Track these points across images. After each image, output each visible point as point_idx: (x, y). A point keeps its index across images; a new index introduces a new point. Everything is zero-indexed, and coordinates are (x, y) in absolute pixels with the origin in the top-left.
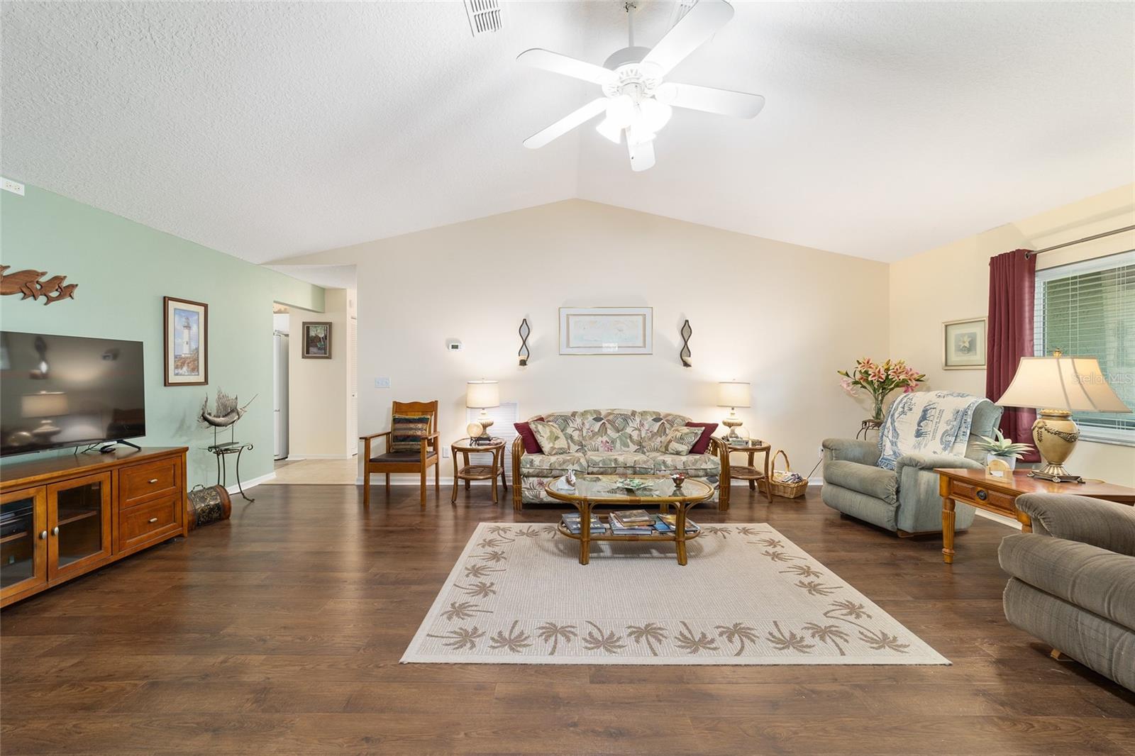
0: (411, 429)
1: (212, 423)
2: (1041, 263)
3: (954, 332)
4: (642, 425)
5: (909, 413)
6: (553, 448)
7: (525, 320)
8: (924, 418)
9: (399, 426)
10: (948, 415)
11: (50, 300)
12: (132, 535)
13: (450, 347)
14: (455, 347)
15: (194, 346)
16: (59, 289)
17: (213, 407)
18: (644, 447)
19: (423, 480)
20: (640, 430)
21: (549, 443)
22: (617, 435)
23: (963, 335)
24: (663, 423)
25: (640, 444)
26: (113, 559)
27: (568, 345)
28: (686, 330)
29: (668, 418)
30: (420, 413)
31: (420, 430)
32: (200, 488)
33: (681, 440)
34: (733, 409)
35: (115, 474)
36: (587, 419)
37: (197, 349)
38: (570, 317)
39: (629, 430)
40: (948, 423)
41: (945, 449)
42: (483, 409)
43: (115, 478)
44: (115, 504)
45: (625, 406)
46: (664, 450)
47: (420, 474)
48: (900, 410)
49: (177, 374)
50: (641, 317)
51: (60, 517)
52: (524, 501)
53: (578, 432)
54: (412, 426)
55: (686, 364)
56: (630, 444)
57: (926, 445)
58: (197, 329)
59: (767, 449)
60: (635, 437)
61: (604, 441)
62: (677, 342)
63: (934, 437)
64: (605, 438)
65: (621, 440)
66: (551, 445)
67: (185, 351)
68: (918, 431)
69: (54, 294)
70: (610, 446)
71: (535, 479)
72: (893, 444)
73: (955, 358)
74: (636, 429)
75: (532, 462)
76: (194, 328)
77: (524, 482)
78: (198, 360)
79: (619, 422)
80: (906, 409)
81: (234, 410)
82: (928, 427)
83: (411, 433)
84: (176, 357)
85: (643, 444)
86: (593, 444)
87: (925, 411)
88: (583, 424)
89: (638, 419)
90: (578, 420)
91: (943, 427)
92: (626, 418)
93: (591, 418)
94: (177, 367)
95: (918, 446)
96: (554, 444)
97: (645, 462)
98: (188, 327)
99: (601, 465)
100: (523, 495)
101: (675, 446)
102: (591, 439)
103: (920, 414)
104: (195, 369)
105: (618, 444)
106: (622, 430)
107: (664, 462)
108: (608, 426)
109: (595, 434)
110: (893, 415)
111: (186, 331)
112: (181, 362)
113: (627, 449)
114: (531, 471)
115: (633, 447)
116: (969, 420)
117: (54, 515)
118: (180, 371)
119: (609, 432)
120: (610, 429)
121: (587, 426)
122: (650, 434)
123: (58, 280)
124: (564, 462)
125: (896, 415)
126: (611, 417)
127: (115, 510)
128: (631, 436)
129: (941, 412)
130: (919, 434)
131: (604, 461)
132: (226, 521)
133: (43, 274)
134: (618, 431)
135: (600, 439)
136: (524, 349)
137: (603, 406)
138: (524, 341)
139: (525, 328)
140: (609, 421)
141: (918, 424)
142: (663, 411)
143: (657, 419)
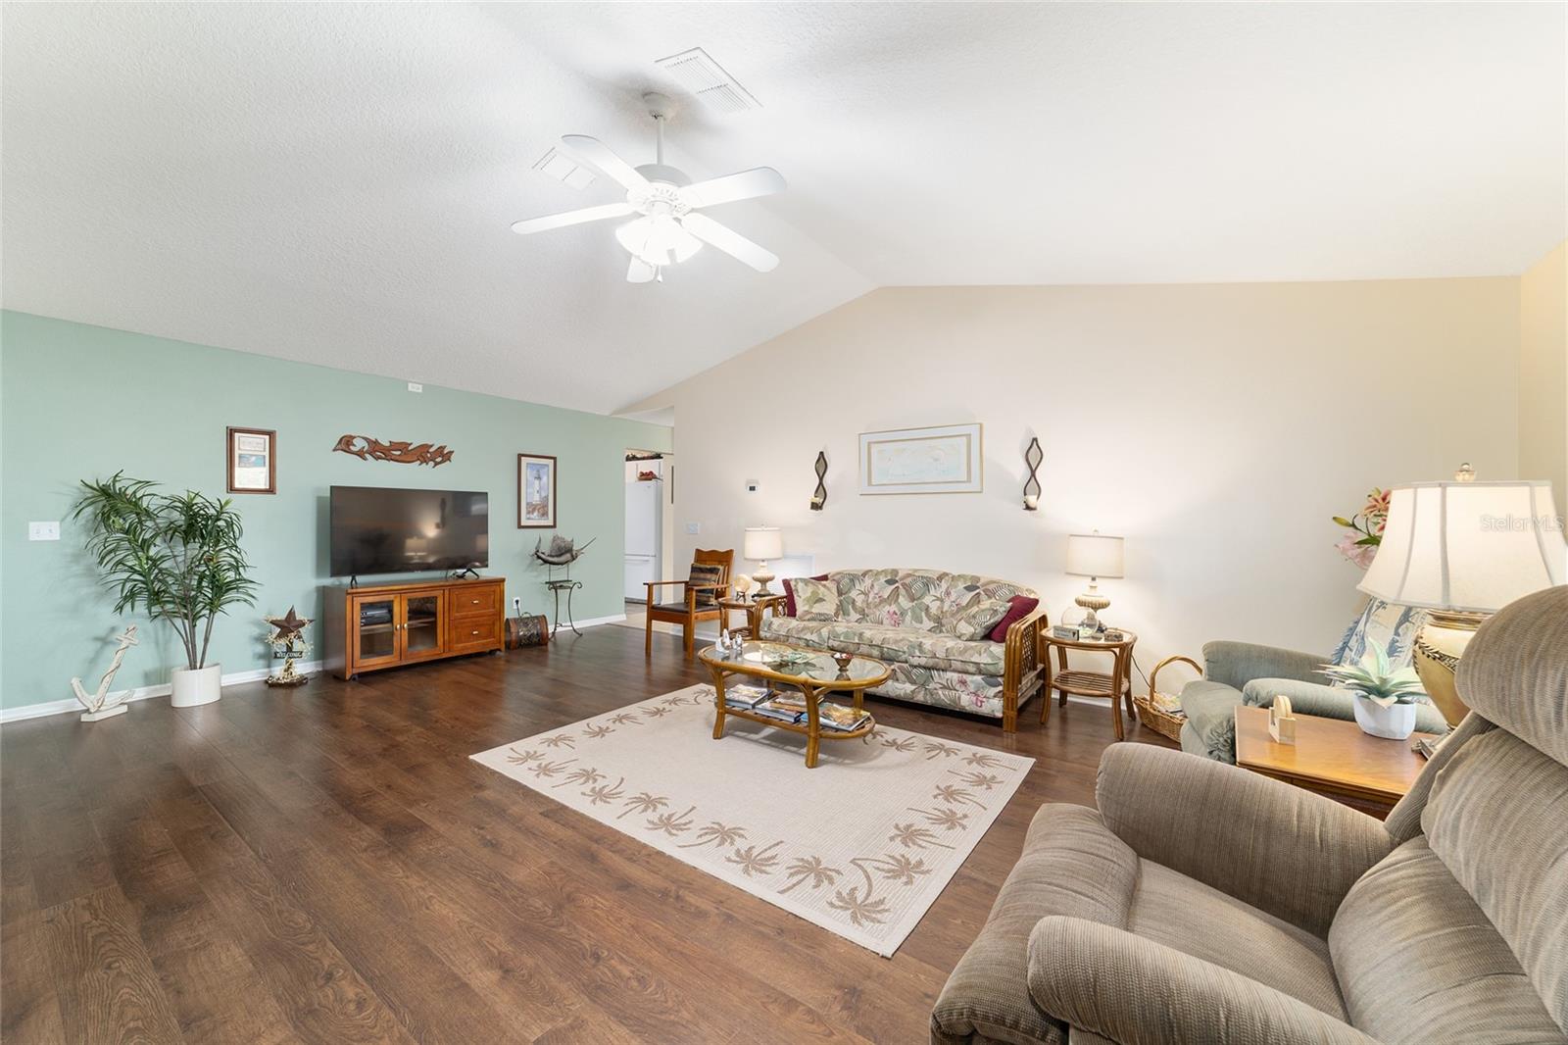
0: (702, 579)
1: (546, 562)
4: (948, 594)
6: (807, 612)
7: (822, 453)
9: (696, 575)
11: (436, 464)
12: (459, 641)
13: (749, 488)
14: (752, 489)
15: (544, 495)
16: (442, 455)
17: (546, 548)
18: (942, 625)
20: (942, 601)
21: (804, 606)
22: (911, 604)
24: (978, 593)
25: (938, 620)
26: (444, 656)
27: (868, 483)
28: (1033, 453)
29: (987, 587)
30: (717, 563)
31: (708, 580)
32: (528, 615)
33: (972, 618)
34: (1094, 579)
35: (447, 592)
36: (879, 580)
37: (547, 497)
38: (871, 444)
39: (927, 600)
42: (763, 561)
43: (447, 596)
44: (446, 615)
45: (933, 565)
46: (954, 632)
49: (529, 519)
50: (965, 438)
51: (410, 619)
53: (863, 596)
54: (703, 575)
55: (1030, 506)
56: (925, 618)
58: (547, 479)
60: (934, 610)
61: (892, 612)
62: (1021, 472)
64: (894, 608)
65: (913, 612)
66: (806, 608)
67: (536, 499)
69: (439, 459)
70: (898, 619)
74: (938, 599)
76: (545, 479)
78: (547, 506)
79: (918, 587)
81: (570, 550)
84: (527, 504)
85: (944, 621)
86: (878, 613)
88: (872, 586)
89: (944, 585)
90: (868, 581)
92: (927, 583)
93: (883, 579)
94: (528, 513)
96: (811, 607)
97: (896, 642)
98: (539, 478)
99: (842, 639)
102: (876, 607)
104: (545, 514)
105: (908, 618)
106: (919, 598)
108: (902, 591)
109: (883, 601)
111: (537, 482)
112: (532, 508)
113: (918, 625)
115: (928, 624)
117: (406, 615)
118: (532, 516)
119: (901, 599)
120: (904, 596)
121: (876, 589)
122: (955, 608)
123: (442, 448)
124: (803, 630)
126: (908, 581)
127: (447, 620)
128: (927, 608)
131: (846, 634)
132: (544, 647)
133: (432, 446)
134: (913, 600)
135: (887, 608)
136: (821, 488)
137: (904, 564)
138: (821, 479)
139: (822, 464)
140: (903, 585)
141: (1397, 633)
142: (984, 575)
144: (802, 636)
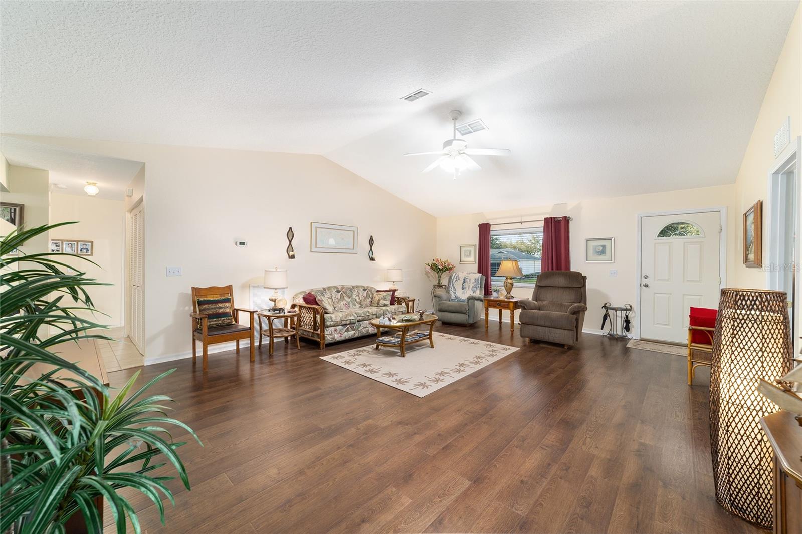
0: (221, 308)
3: (463, 249)
4: (359, 293)
5: (458, 280)
7: (291, 228)
8: (464, 282)
10: (473, 280)
13: (238, 244)
14: (242, 244)
18: (362, 305)
19: (252, 343)
20: (359, 296)
23: (467, 250)
24: (368, 291)
25: (360, 303)
27: (316, 247)
28: (371, 241)
30: (218, 295)
31: (226, 308)
33: (385, 298)
34: (394, 282)
36: (333, 291)
38: (317, 229)
39: (354, 296)
40: (473, 283)
41: (473, 292)
42: (276, 289)
45: (349, 283)
46: (376, 305)
47: (249, 338)
48: (455, 279)
50: (352, 233)
52: (326, 342)
54: (220, 305)
55: (372, 259)
56: (356, 303)
57: (466, 291)
59: (413, 301)
60: (358, 300)
61: (345, 304)
62: (368, 247)
63: (469, 289)
64: (344, 302)
65: (352, 302)
70: (348, 306)
71: (333, 328)
72: (454, 293)
73: (464, 259)
74: (357, 295)
75: (331, 318)
77: (327, 330)
79: (348, 291)
80: (457, 278)
82: (466, 285)
83: (221, 311)
85: (362, 303)
86: (340, 306)
87: (464, 279)
88: (331, 294)
89: (356, 290)
90: (328, 293)
91: (472, 285)
92: (351, 290)
95: (463, 293)
99: (363, 315)
100: (326, 339)
101: (382, 302)
102: (338, 303)
103: (463, 281)
105: (351, 305)
106: (351, 297)
107: (387, 310)
108: (344, 295)
109: (339, 300)
110: (452, 281)
113: (355, 307)
114: (332, 323)
115: (358, 306)
119: (345, 298)
120: (346, 296)
121: (334, 296)
125: (454, 282)
126: (344, 290)
128: (356, 300)
129: (470, 279)
130: (463, 288)
131: (363, 312)
134: (350, 298)
135: (342, 303)
136: (290, 248)
137: (338, 283)
138: (290, 242)
139: (290, 234)
140: (343, 292)
141: (463, 284)
142: (366, 285)
143: (365, 290)
144: (347, 319)
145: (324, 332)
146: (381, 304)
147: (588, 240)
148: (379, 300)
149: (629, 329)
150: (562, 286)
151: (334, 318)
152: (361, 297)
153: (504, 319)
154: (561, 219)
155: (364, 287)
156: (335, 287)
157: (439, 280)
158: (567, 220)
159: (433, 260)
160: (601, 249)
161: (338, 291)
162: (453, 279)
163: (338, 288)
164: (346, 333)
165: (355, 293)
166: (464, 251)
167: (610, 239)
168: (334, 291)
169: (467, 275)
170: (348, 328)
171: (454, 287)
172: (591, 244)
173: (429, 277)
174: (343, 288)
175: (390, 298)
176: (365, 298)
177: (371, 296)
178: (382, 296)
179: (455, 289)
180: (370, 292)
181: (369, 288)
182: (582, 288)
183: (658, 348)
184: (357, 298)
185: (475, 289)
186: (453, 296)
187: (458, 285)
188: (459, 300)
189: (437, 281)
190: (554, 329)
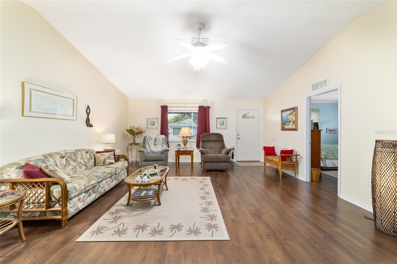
2: (169, 109)
3: (149, 121)
4: (82, 156)
5: (151, 140)
8: (155, 141)
10: (161, 140)
18: (88, 166)
20: (83, 159)
22: (75, 163)
23: (152, 121)
24: (89, 153)
25: (86, 165)
27: (30, 111)
28: (88, 110)
33: (109, 158)
34: (108, 144)
36: (56, 158)
38: (33, 92)
39: (79, 160)
40: (161, 141)
41: (162, 147)
45: (71, 148)
46: (102, 164)
48: (149, 139)
50: (71, 100)
52: (69, 216)
55: (90, 126)
56: (82, 166)
57: (157, 147)
60: (83, 163)
61: (71, 168)
62: (85, 116)
63: (159, 145)
64: (71, 167)
65: (78, 165)
68: (155, 144)
70: (75, 170)
71: (76, 198)
72: (149, 148)
73: (150, 126)
75: (75, 188)
77: (70, 204)
79: (73, 156)
80: (150, 139)
82: (157, 143)
86: (66, 171)
87: (155, 139)
88: (55, 161)
89: (79, 153)
90: (51, 160)
91: (161, 142)
92: (75, 154)
95: (156, 147)
99: (102, 177)
100: (69, 213)
101: (108, 161)
102: (64, 169)
103: (154, 140)
105: (78, 168)
106: (76, 160)
108: (69, 159)
109: (65, 166)
110: (147, 141)
113: (82, 170)
114: (75, 194)
115: (84, 168)
116: (165, 140)
119: (71, 163)
120: (71, 161)
121: (58, 162)
122: (87, 160)
125: (148, 141)
126: (68, 155)
128: (81, 163)
129: (159, 139)
130: (155, 145)
135: (69, 168)
137: (61, 149)
140: (68, 157)
141: (154, 142)
142: (87, 148)
143: (87, 152)
144: (89, 184)
145: (66, 206)
146: (106, 163)
147: (217, 118)
148: (105, 160)
149: (233, 158)
150: (214, 140)
151: (78, 187)
152: (85, 159)
153: (169, 160)
154: (206, 107)
155: (86, 150)
156: (58, 153)
157: (134, 140)
158: (209, 107)
159: (131, 127)
160: (222, 122)
161: (62, 157)
162: (148, 139)
163: (61, 154)
164: (88, 198)
165: (79, 156)
166: (150, 121)
167: (226, 118)
168: (58, 157)
169: (156, 136)
170: (90, 192)
171: (149, 144)
172: (219, 120)
173: (125, 138)
174: (66, 153)
175: (113, 157)
176: (89, 160)
177: (93, 157)
178: (107, 156)
179: (149, 146)
180: (92, 154)
181: (90, 151)
182: (223, 141)
183: (245, 164)
184: (82, 161)
185: (163, 145)
186: (149, 150)
187: (151, 143)
188: (154, 152)
189: (133, 141)
190: (221, 163)
